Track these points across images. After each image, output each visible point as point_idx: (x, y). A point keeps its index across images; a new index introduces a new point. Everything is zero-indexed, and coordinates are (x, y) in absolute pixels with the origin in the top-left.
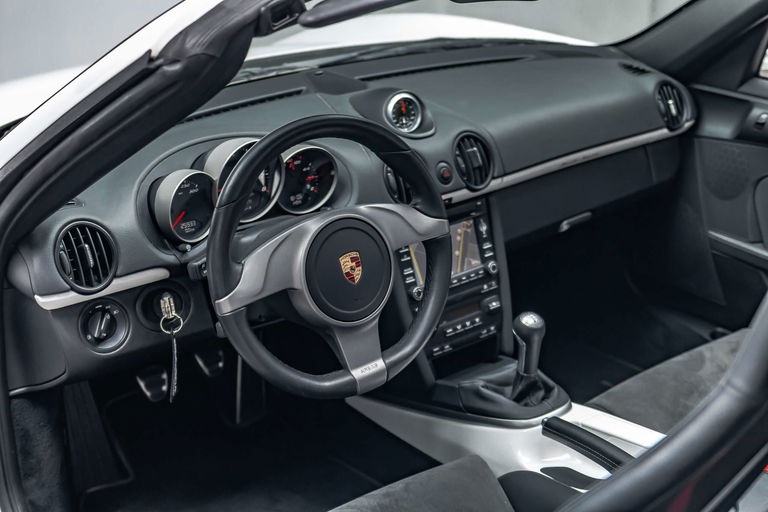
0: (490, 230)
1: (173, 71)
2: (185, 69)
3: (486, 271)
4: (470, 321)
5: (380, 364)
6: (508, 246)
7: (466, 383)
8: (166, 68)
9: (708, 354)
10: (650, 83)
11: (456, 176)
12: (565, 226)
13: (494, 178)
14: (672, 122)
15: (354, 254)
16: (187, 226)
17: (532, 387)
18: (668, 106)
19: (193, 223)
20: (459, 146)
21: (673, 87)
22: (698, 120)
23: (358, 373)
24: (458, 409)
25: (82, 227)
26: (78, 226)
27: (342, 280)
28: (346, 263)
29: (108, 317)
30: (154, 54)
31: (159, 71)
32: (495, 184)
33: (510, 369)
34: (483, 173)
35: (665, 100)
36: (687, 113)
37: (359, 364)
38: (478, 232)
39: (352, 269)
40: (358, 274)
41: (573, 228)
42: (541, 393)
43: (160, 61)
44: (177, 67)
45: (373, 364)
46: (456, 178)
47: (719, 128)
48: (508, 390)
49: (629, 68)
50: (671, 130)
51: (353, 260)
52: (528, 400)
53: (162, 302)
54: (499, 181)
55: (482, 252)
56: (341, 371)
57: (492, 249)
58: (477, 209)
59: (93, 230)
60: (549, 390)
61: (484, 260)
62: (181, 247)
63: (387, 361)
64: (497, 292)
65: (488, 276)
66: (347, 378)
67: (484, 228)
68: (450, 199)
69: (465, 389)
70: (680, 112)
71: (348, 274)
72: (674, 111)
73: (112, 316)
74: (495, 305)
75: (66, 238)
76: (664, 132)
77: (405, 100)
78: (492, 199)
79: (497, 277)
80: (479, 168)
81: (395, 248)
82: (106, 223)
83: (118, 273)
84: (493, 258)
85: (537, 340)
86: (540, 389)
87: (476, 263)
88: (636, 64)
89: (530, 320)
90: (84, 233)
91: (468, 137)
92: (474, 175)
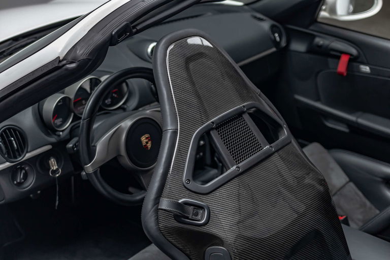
1: (71, 67)
2: (78, 66)
8: (68, 66)
10: (266, 25)
15: (147, 136)
16: (58, 122)
18: (275, 37)
19: (61, 120)
21: (278, 27)
22: (288, 43)
25: (9, 129)
26: (7, 128)
28: (144, 139)
29: (24, 171)
30: (61, 58)
31: (64, 67)
35: (273, 34)
36: (284, 39)
39: (147, 143)
40: (149, 145)
43: (64, 62)
44: (73, 65)
47: (299, 47)
49: (256, 18)
50: (277, 48)
51: (147, 138)
53: (50, 162)
56: (143, 191)
59: (15, 130)
62: (57, 133)
70: (281, 40)
71: (145, 145)
72: (278, 39)
73: (26, 171)
76: (274, 49)
83: (29, 150)
90: (10, 131)
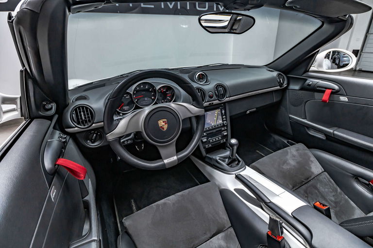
0: (225, 112)
3: (223, 124)
4: (218, 138)
5: (175, 158)
6: (231, 117)
7: (214, 157)
9: (289, 151)
10: (275, 74)
11: (215, 96)
12: (248, 112)
13: (227, 97)
14: (281, 85)
15: (165, 120)
16: (126, 108)
17: (234, 161)
18: (280, 80)
19: (128, 107)
20: (216, 87)
21: (282, 75)
22: (288, 84)
23: (166, 161)
24: (211, 164)
25: (83, 107)
26: (81, 106)
27: (159, 129)
28: (161, 123)
32: (227, 99)
33: (228, 153)
34: (223, 96)
35: (279, 78)
36: (286, 82)
37: (167, 158)
38: (222, 113)
40: (166, 127)
41: (250, 112)
42: (237, 162)
45: (172, 158)
46: (215, 97)
47: (295, 87)
48: (227, 160)
49: (269, 70)
50: (281, 87)
51: (163, 122)
52: (232, 164)
54: (229, 98)
55: (223, 119)
56: (160, 160)
57: (226, 118)
58: (221, 106)
59: (87, 108)
60: (239, 161)
61: (223, 121)
63: (179, 157)
64: (227, 130)
65: (224, 126)
66: (162, 163)
67: (223, 112)
68: (213, 103)
69: (213, 159)
70: (283, 82)
71: (161, 127)
74: (225, 134)
75: (76, 110)
76: (279, 87)
77: (201, 74)
78: (227, 104)
79: (227, 126)
80: (222, 94)
81: (183, 118)
82: (92, 106)
83: (95, 122)
84: (226, 120)
85: (235, 148)
86: (236, 161)
87: (221, 122)
88: (271, 70)
89: (234, 141)
90: (83, 108)
91: (220, 85)
92: (220, 96)
